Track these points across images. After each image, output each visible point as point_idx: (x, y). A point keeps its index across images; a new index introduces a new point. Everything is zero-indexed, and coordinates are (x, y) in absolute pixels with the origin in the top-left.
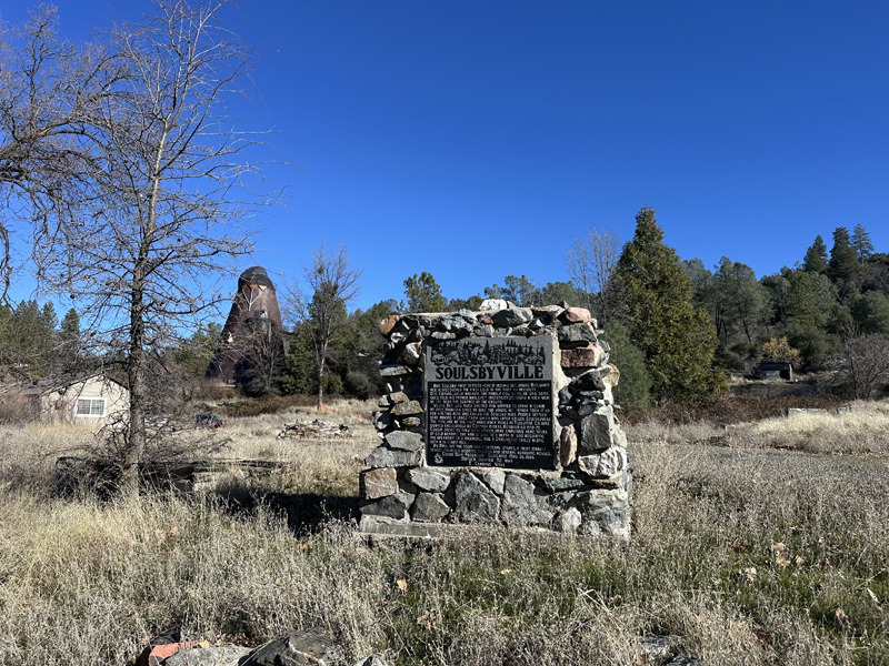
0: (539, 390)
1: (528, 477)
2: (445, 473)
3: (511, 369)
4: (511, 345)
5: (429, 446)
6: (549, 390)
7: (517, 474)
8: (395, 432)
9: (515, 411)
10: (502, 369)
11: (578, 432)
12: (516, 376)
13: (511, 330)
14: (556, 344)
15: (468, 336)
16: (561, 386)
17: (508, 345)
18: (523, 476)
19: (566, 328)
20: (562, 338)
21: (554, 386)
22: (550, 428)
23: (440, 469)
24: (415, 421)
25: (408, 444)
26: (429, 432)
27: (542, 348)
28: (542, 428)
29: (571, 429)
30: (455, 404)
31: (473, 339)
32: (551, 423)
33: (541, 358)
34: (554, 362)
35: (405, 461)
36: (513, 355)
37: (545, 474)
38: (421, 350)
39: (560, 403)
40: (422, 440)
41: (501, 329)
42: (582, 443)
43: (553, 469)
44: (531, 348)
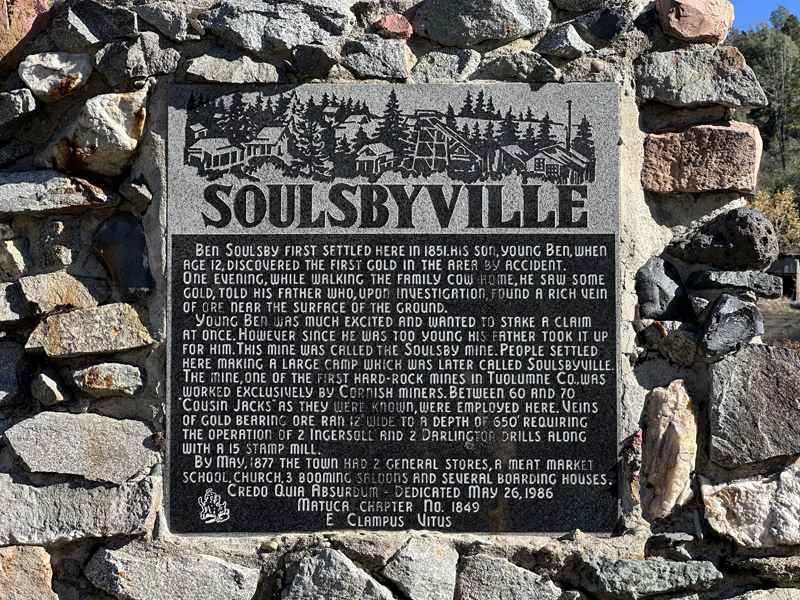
0: (572, 266)
1: (536, 560)
2: (239, 557)
3: (475, 194)
4: (479, 114)
5: (178, 466)
6: (607, 267)
7: (500, 552)
8: (44, 418)
9: (489, 336)
10: (448, 193)
11: (702, 405)
12: (495, 220)
13: (475, 60)
14: (629, 112)
15: (325, 76)
16: (644, 256)
17: (466, 112)
18: (521, 557)
19: (664, 61)
20: (648, 93)
21: (622, 253)
22: (607, 396)
23: (222, 542)
24: (122, 377)
25: (99, 457)
26: (178, 413)
27: (585, 126)
28: (583, 394)
29: (676, 395)
30: (273, 316)
31: (341, 86)
32: (612, 377)
33: (581, 160)
34: (623, 175)
35: (87, 521)
36: (485, 147)
37: (591, 546)
38: (146, 123)
39: (641, 312)
40: (152, 443)
41: (440, 57)
42: (715, 442)
43: (618, 530)
44: (546, 123)
